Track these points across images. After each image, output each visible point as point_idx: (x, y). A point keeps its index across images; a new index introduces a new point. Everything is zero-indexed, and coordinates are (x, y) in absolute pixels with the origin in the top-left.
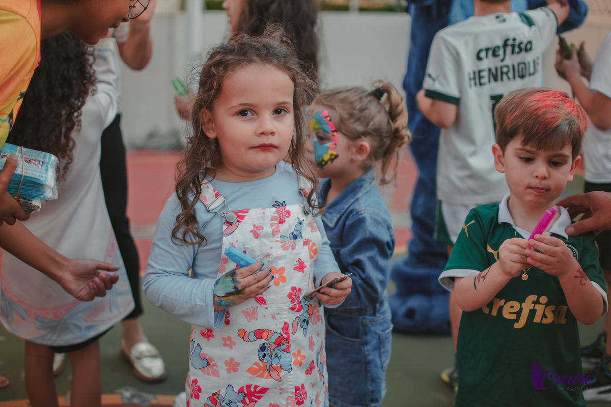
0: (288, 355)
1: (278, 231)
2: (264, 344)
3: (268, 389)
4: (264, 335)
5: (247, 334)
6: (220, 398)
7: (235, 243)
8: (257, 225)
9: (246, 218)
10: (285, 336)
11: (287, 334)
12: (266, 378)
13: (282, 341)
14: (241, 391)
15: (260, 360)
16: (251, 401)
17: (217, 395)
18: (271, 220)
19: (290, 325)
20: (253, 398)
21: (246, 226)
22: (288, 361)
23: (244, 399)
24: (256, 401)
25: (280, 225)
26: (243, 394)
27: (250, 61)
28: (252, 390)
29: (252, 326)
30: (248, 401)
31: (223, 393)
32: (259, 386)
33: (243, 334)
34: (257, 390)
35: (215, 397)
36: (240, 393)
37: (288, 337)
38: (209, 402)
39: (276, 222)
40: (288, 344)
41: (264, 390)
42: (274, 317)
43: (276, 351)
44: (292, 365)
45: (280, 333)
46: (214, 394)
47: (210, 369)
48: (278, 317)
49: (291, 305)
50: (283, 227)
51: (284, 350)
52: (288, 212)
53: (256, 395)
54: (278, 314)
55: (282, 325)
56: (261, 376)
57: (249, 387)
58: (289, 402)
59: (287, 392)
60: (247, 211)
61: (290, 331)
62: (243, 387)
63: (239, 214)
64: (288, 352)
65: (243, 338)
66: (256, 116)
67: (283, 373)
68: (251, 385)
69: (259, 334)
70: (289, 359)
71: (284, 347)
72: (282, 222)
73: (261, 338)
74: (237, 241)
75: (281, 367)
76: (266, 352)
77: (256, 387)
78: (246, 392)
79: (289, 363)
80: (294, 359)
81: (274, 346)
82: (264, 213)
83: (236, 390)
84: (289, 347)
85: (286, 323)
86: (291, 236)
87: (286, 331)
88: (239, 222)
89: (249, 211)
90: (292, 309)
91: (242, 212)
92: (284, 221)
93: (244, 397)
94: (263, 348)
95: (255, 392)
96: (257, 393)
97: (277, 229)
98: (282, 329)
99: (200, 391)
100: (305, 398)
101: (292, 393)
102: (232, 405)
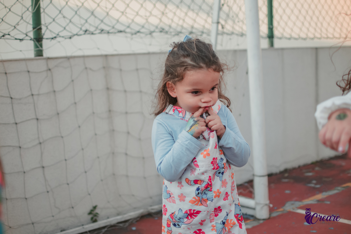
0: (211, 192)
2: (199, 187)
3: (201, 212)
4: (199, 182)
5: (190, 181)
6: (175, 216)
10: (210, 183)
11: (211, 182)
12: (199, 205)
13: (209, 186)
14: (186, 212)
15: (196, 196)
17: (174, 214)
19: (212, 177)
20: (192, 216)
22: (211, 196)
23: (188, 217)
24: (194, 218)
26: (187, 214)
28: (192, 212)
29: (192, 178)
30: (190, 218)
31: (176, 213)
32: (196, 210)
33: (188, 181)
34: (195, 212)
35: (173, 215)
36: (185, 214)
37: (211, 183)
38: (170, 218)
40: (211, 187)
41: (198, 212)
42: (203, 174)
43: (205, 191)
44: (213, 198)
45: (208, 182)
46: (172, 213)
47: (171, 199)
48: (206, 174)
49: (213, 167)
51: (209, 190)
53: (194, 214)
54: (206, 172)
55: (208, 178)
56: (197, 204)
57: (190, 210)
58: (211, 216)
59: (210, 212)
61: (212, 180)
62: (187, 210)
64: (211, 191)
65: (188, 183)
67: (208, 202)
69: (196, 182)
70: (212, 195)
71: (209, 189)
73: (197, 184)
75: (207, 199)
76: (199, 191)
77: (194, 210)
78: (189, 213)
79: (212, 197)
80: (214, 195)
81: (204, 188)
83: (184, 212)
84: (211, 188)
85: (210, 177)
87: (210, 181)
90: (214, 169)
94: (198, 189)
95: (194, 213)
96: (195, 213)
98: (208, 180)
99: (167, 212)
100: (219, 213)
101: (213, 212)
102: (181, 220)
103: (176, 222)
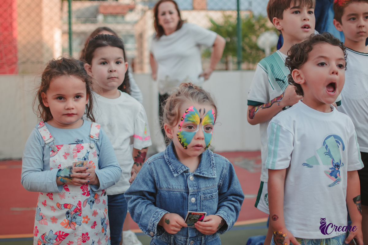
0: (80, 217)
1: (77, 156)
2: (68, 211)
3: (69, 234)
4: (68, 206)
5: (60, 205)
6: (46, 237)
7: (55, 160)
8: (66, 153)
9: (61, 149)
10: (79, 208)
11: (80, 207)
12: (68, 228)
13: (78, 211)
15: (66, 218)
16: (60, 240)
18: (73, 150)
19: (82, 203)
20: (61, 238)
21: (61, 152)
22: (80, 220)
23: (57, 238)
24: (62, 240)
25: (78, 153)
26: (57, 235)
27: (62, 74)
28: (61, 234)
29: (62, 202)
30: (58, 240)
31: (47, 234)
32: (64, 232)
33: (59, 205)
35: (44, 236)
36: (55, 235)
37: (80, 208)
38: (41, 238)
39: (75, 151)
40: (80, 212)
41: (67, 235)
42: (73, 198)
43: (74, 215)
44: (82, 222)
45: (77, 206)
46: (43, 234)
47: (43, 221)
48: (75, 198)
49: (83, 192)
50: (79, 154)
51: (78, 215)
52: (82, 147)
53: (63, 237)
54: (76, 196)
55: (78, 202)
56: (66, 227)
57: (60, 232)
58: (79, 240)
59: (78, 236)
60: (62, 146)
61: (82, 206)
62: (57, 232)
63: (58, 147)
64: (80, 216)
65: (59, 207)
66: (65, 100)
67: (77, 226)
68: (61, 231)
69: (66, 206)
70: (80, 219)
71: (78, 213)
72: (78, 152)
73: (67, 208)
74: (56, 160)
75: (76, 223)
76: (69, 215)
77: (63, 232)
78: (58, 234)
79: (80, 221)
80: (83, 220)
81: (73, 213)
82: (69, 147)
83: (54, 233)
84: (81, 214)
85: (79, 202)
86: (84, 159)
87: (80, 206)
88: (58, 151)
89: (63, 146)
90: (84, 194)
91: (60, 146)
92: (80, 151)
93: (57, 237)
94: (68, 213)
95: (62, 235)
96: (63, 236)
97: (76, 155)
98: (78, 204)
99: (38, 233)
100: (87, 240)
101: (81, 236)
102: (51, 241)
103: (46, 243)
